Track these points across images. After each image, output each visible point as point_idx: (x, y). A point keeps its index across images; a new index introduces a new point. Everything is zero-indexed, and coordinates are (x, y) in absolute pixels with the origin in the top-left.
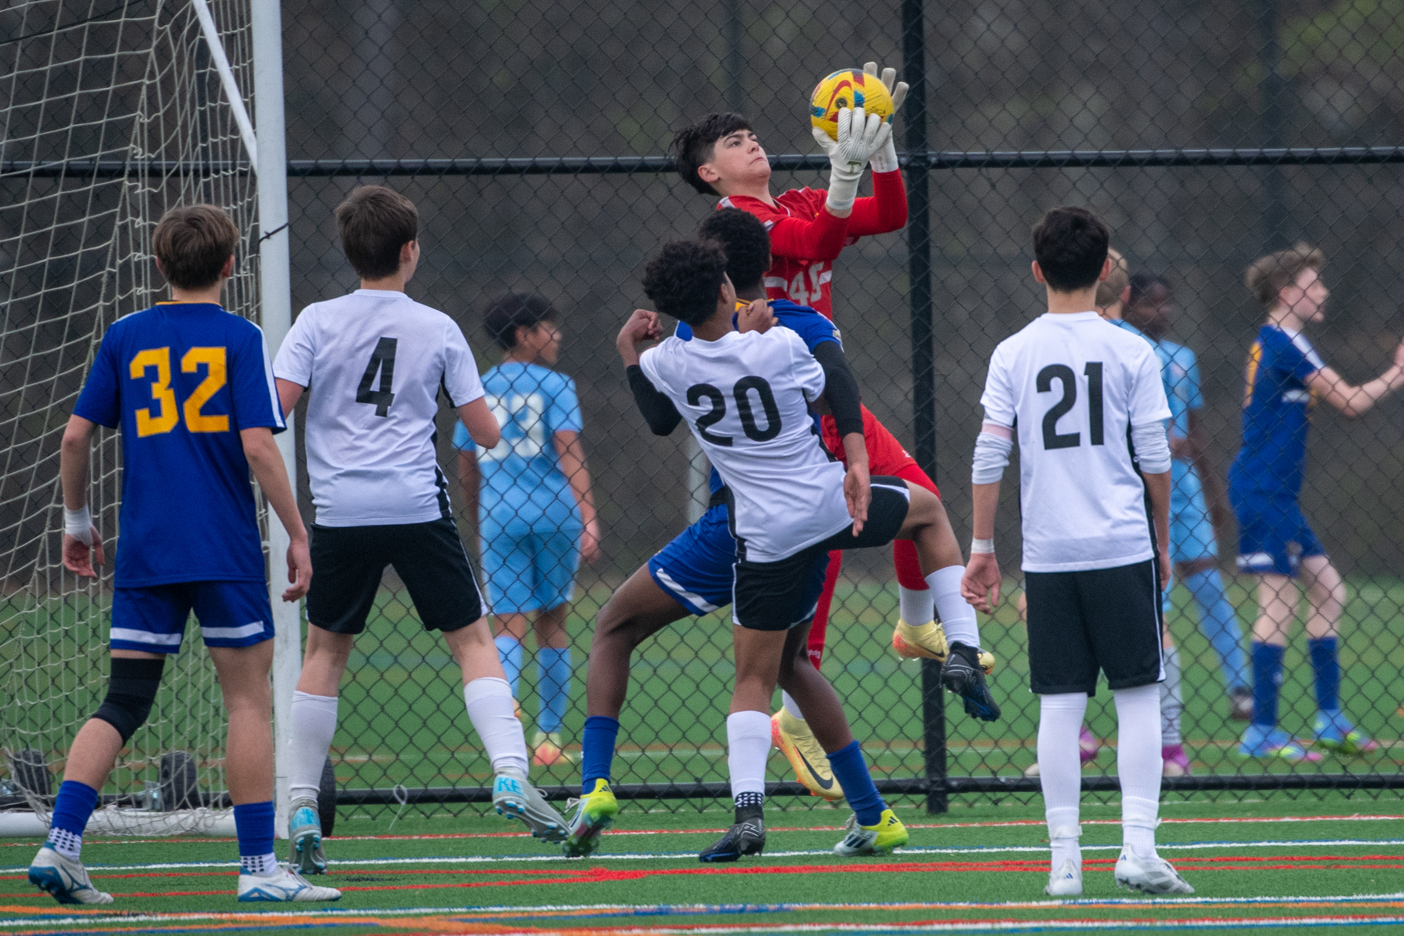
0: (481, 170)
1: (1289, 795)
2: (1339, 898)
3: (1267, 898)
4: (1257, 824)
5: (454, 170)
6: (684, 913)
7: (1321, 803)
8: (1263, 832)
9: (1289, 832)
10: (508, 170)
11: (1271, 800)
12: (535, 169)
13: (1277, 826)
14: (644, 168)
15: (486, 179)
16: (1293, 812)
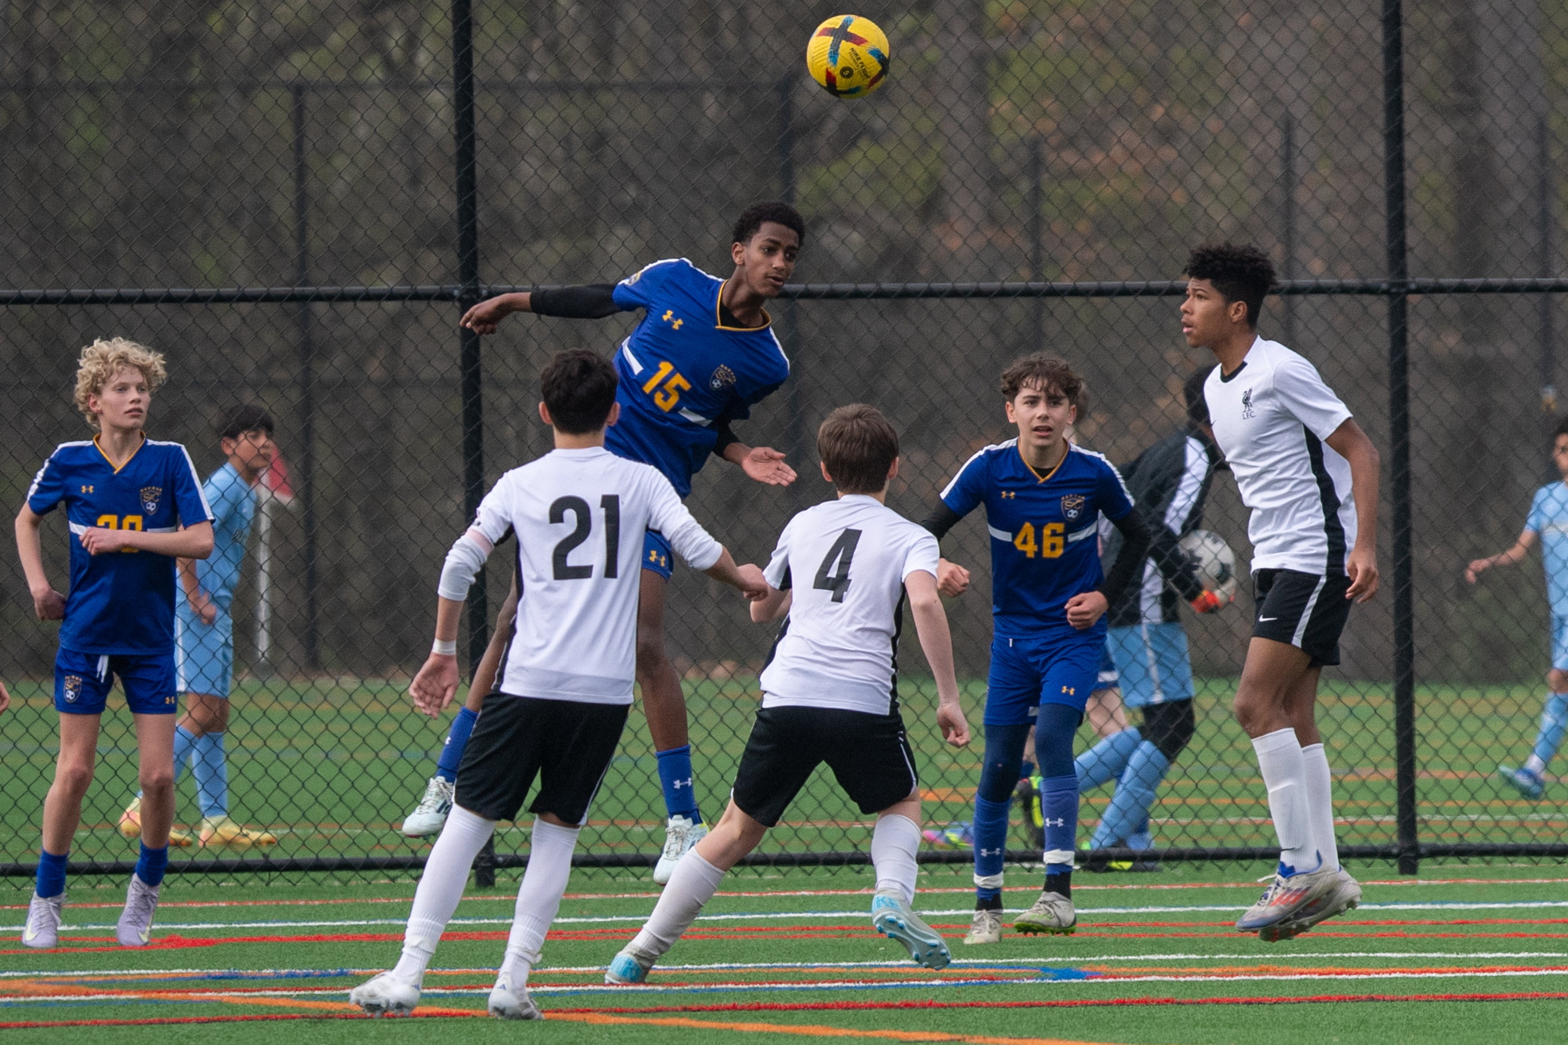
0: (71, 300)
1: (804, 871)
2: (852, 964)
3: (785, 964)
4: (775, 897)
5: (45, 300)
6: (253, 978)
7: (833, 878)
8: (780, 905)
9: (804, 904)
10: (94, 300)
11: (788, 876)
12: (120, 299)
13: (793, 899)
14: (219, 299)
15: (73, 309)
16: (808, 886)
